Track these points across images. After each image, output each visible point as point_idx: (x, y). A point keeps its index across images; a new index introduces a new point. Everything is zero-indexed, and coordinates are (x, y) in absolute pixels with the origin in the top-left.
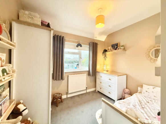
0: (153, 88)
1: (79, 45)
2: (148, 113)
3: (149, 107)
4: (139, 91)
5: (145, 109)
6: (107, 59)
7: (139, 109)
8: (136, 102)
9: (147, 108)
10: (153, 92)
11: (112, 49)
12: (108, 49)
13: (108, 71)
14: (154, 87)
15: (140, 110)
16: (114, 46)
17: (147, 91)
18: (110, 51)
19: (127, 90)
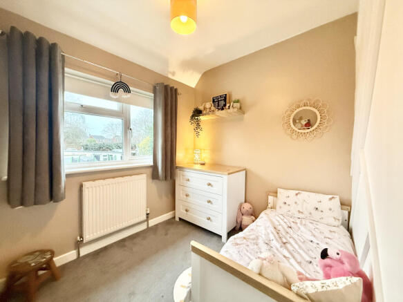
0: (297, 194)
1: (120, 86)
2: (296, 255)
3: (294, 239)
4: (269, 206)
5: (288, 245)
6: (201, 133)
7: (277, 249)
8: (270, 232)
9: (291, 241)
10: (296, 203)
11: (213, 108)
12: (205, 109)
13: (203, 164)
14: (297, 192)
15: (280, 252)
16: (218, 101)
17: (285, 203)
18: (208, 114)
19: (247, 207)
